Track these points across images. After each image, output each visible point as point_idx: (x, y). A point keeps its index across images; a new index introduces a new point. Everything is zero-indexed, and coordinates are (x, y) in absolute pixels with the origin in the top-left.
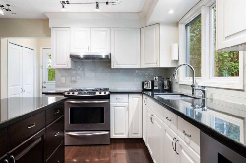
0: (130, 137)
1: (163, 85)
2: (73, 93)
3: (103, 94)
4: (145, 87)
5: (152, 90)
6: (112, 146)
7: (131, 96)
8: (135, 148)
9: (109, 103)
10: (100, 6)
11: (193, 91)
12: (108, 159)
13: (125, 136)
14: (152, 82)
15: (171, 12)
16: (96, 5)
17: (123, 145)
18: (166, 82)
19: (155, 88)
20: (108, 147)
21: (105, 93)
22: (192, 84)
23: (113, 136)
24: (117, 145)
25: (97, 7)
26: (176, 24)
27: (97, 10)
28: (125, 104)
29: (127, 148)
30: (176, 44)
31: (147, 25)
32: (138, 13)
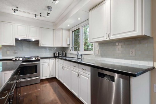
0: (50, 77)
1: (63, 54)
2: (19, 59)
3: (37, 59)
4: (56, 55)
5: (59, 56)
6: (42, 83)
7: (50, 59)
8: (53, 81)
9: (40, 63)
10: (37, 16)
11: (77, 56)
12: (39, 89)
13: (48, 77)
14: (59, 53)
15: (69, 25)
16: (35, 16)
17: (47, 82)
18: (64, 53)
19: (60, 55)
20: (39, 84)
21: (38, 58)
22: (77, 53)
23: (42, 78)
24: (44, 82)
25: (35, 17)
26: (69, 30)
27: (35, 18)
28: (48, 63)
29: (49, 82)
30: (69, 38)
31: (57, 28)
32: (53, 22)
